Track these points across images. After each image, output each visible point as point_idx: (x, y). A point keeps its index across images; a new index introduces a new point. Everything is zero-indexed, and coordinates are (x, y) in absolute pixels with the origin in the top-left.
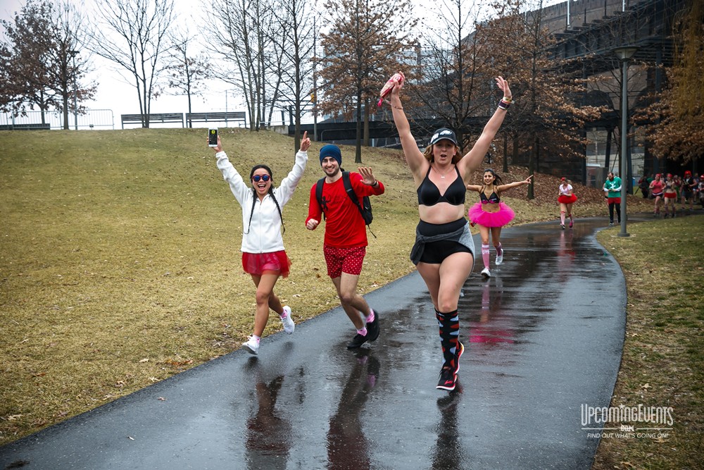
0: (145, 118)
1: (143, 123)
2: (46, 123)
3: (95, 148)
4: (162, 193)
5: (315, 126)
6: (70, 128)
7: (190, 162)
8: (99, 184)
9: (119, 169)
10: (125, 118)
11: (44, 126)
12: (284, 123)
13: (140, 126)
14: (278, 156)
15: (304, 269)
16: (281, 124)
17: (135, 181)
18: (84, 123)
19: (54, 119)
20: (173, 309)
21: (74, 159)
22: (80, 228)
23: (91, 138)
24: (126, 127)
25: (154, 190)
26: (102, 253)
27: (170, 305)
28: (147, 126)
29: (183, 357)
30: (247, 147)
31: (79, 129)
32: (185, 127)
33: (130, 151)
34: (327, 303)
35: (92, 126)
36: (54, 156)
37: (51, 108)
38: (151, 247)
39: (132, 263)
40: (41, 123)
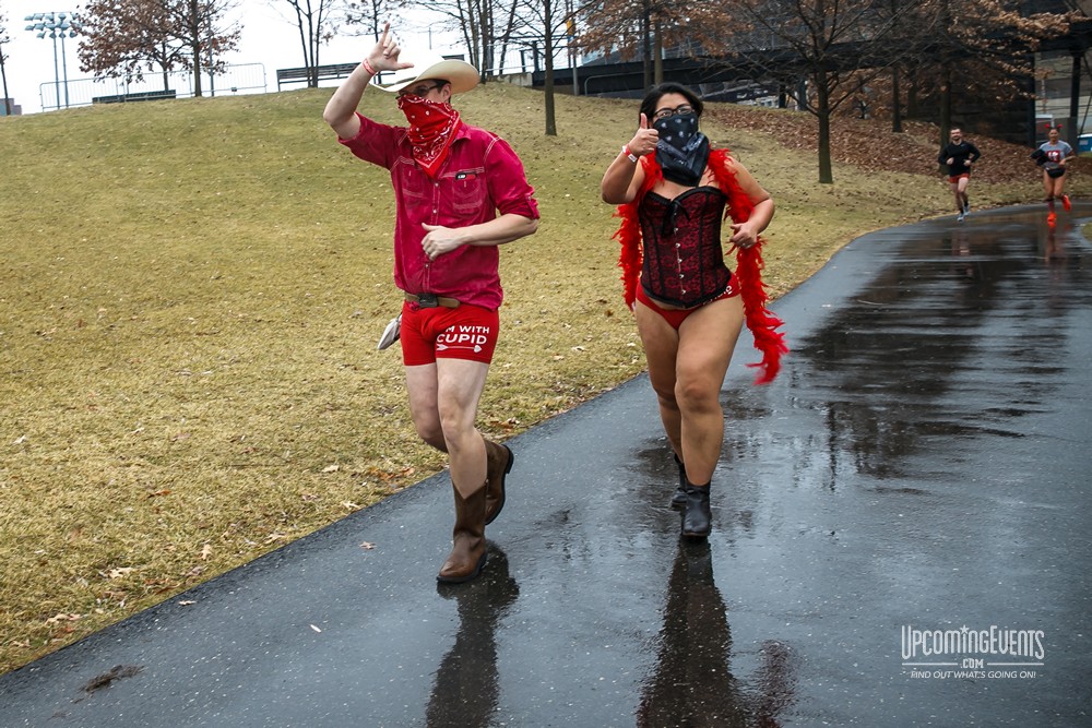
0: (312, 72)
1: (309, 80)
2: (170, 88)
3: (240, 121)
4: (340, 185)
5: (575, 72)
6: (203, 94)
8: (247, 175)
9: (276, 151)
10: (283, 74)
11: (168, 94)
12: (524, 69)
13: (305, 85)
14: (518, 122)
15: (582, 301)
16: (521, 71)
17: (300, 169)
18: (223, 85)
19: (181, 83)
20: (373, 374)
21: (210, 139)
22: (220, 242)
23: (235, 108)
24: (284, 87)
25: (329, 180)
26: (254, 282)
27: (366, 367)
28: (315, 85)
29: (396, 462)
30: (468, 109)
31: (216, 94)
33: (291, 124)
34: (634, 361)
35: (234, 90)
36: (182, 136)
37: (178, 66)
38: (329, 270)
39: (301, 297)
40: (163, 89)
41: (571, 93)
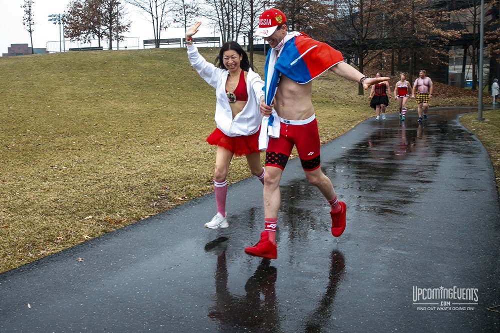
0: (157, 42)
1: (156, 45)
2: (101, 46)
3: (125, 60)
4: (162, 88)
5: (265, 46)
6: (113, 49)
7: (182, 68)
8: (124, 82)
9: (138, 73)
10: (146, 42)
11: (100, 48)
12: (245, 44)
13: (154, 47)
16: (243, 44)
17: (146, 81)
18: (122, 45)
19: (105, 44)
21: (112, 67)
22: (104, 110)
23: (124, 55)
24: (146, 47)
25: (157, 86)
26: (110, 127)
28: (159, 47)
31: (119, 49)
32: (182, 47)
33: (146, 62)
35: (126, 48)
36: (100, 66)
37: (105, 37)
38: (143, 123)
39: (126, 134)
40: (98, 46)
41: (263, 54)
